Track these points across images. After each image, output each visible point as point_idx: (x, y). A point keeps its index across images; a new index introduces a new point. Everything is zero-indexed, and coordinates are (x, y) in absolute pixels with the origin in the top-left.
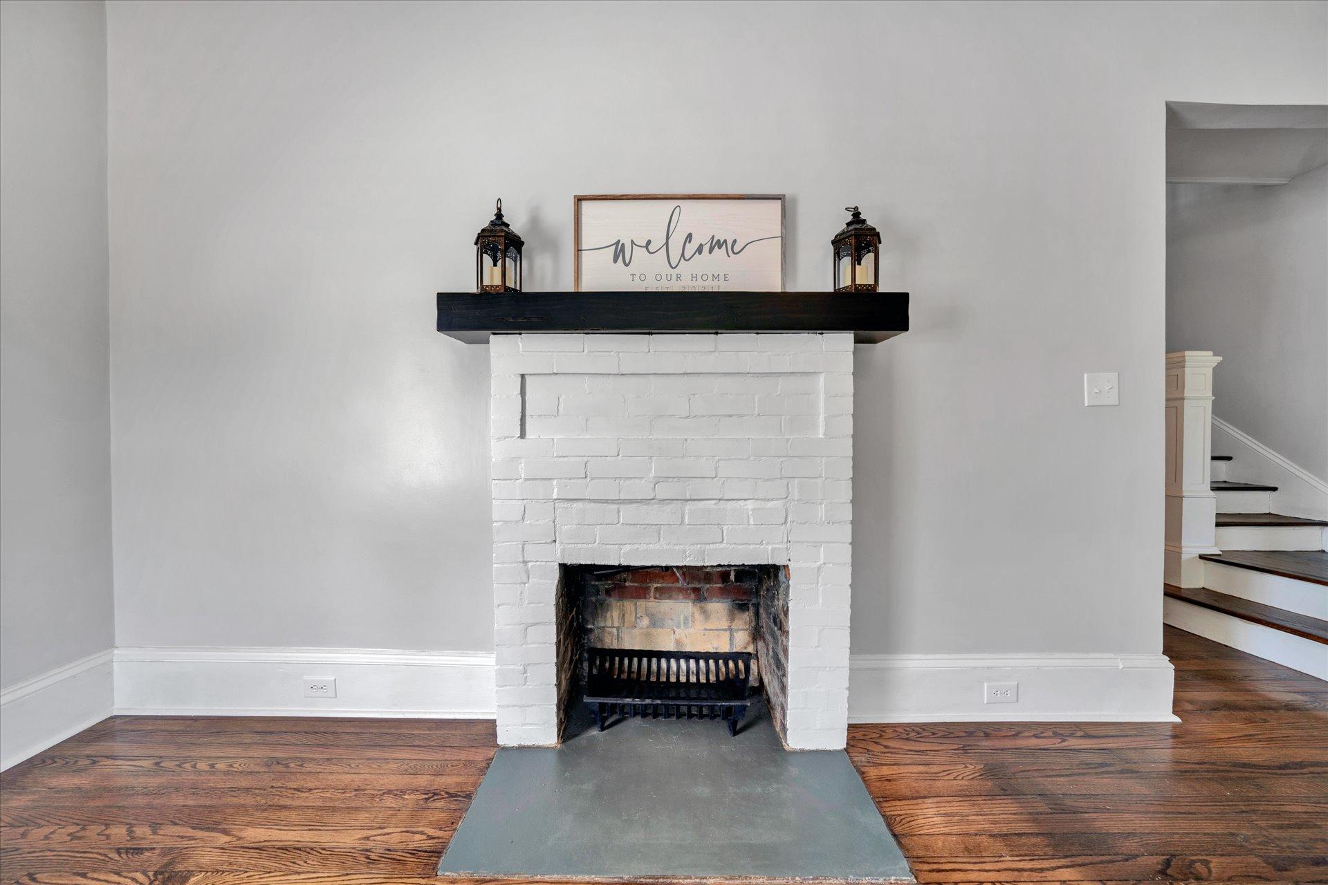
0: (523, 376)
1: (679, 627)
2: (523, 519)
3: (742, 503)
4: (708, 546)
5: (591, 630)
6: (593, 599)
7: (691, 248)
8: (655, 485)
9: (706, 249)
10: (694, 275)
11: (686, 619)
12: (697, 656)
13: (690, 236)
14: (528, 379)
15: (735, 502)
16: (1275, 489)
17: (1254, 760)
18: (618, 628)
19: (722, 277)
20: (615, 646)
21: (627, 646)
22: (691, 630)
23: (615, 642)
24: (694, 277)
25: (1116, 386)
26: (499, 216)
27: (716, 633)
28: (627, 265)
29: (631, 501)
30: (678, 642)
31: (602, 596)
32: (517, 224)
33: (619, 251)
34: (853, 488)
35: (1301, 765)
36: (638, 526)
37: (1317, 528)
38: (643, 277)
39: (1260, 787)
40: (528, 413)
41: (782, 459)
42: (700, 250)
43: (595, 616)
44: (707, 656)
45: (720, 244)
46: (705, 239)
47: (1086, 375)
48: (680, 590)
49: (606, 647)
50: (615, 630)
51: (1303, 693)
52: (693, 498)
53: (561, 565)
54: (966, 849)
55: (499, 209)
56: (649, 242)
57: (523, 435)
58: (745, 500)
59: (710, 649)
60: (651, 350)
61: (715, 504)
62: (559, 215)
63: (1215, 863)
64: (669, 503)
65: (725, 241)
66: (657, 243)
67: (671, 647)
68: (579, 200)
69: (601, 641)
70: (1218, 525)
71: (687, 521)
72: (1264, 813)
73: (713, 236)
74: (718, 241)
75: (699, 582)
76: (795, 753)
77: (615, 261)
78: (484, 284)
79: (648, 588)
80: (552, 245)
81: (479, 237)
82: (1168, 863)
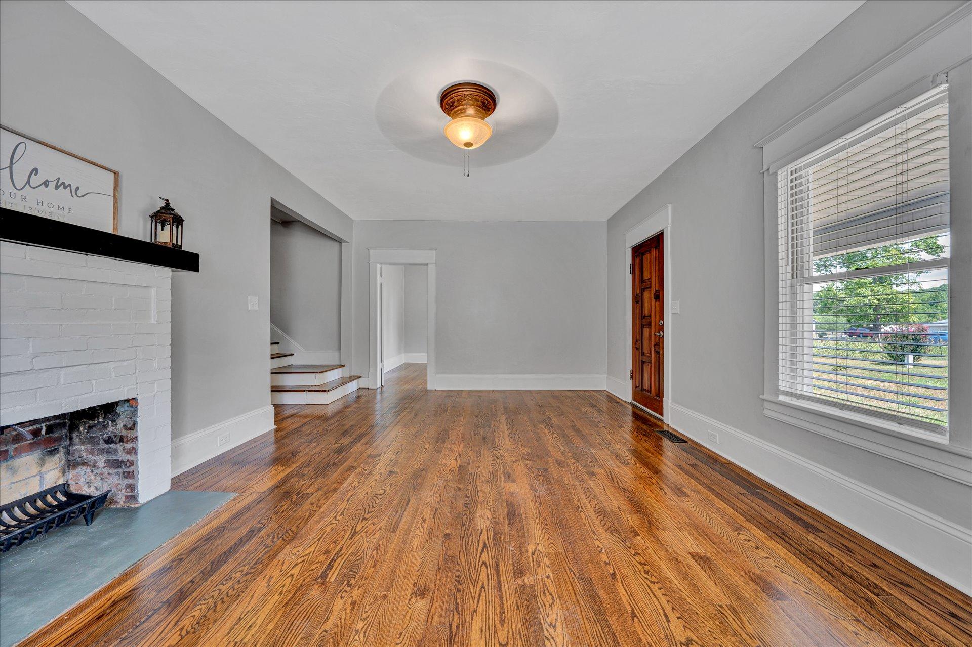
3: (106, 364)
4: (80, 397)
7: (37, 179)
8: (32, 359)
9: (52, 185)
10: (40, 201)
13: (35, 170)
15: (100, 364)
16: (278, 343)
17: (297, 427)
19: (66, 210)
24: (40, 203)
29: (8, 374)
34: (171, 349)
35: (305, 423)
36: (14, 393)
37: (290, 356)
39: (300, 431)
41: (132, 336)
42: (45, 184)
46: (50, 178)
47: (249, 297)
51: (298, 409)
52: (68, 365)
54: (246, 480)
58: (108, 362)
60: (27, 257)
61: (86, 367)
63: (300, 448)
64: (46, 371)
65: (70, 185)
70: (272, 358)
71: (62, 381)
72: (304, 435)
73: (59, 178)
74: (63, 184)
76: (143, 505)
82: (293, 454)
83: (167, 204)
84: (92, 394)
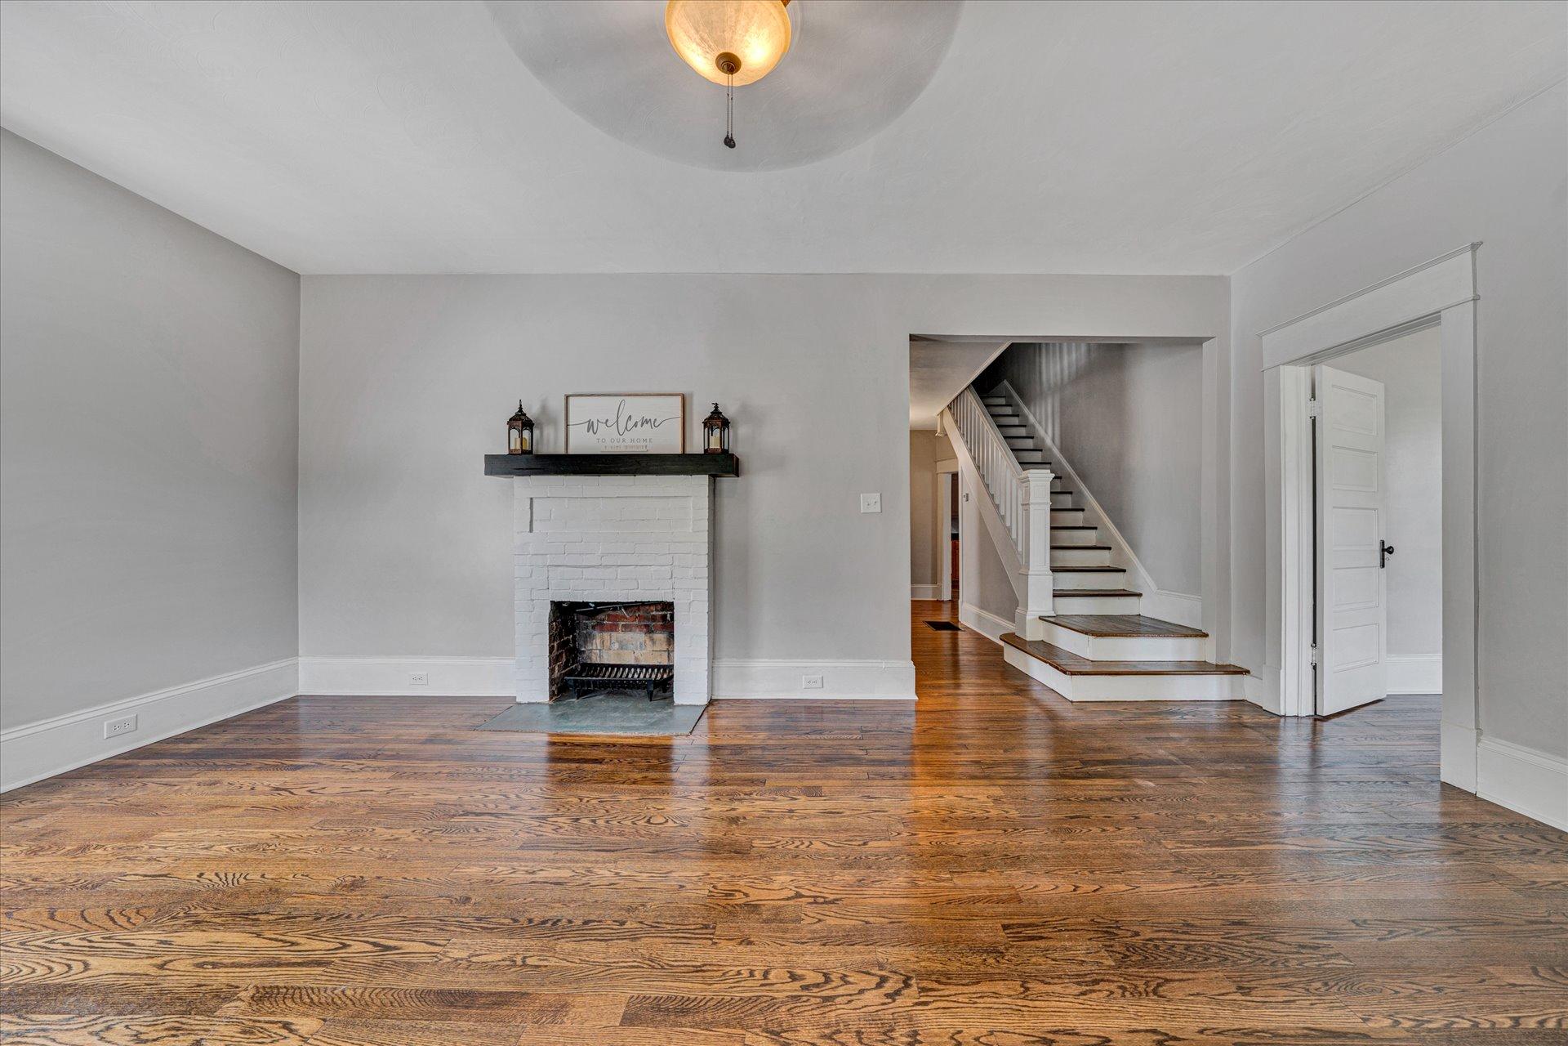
0: (531, 499)
1: (637, 649)
2: (531, 576)
4: (630, 591)
5: (584, 652)
6: (585, 632)
7: (630, 424)
8: (601, 558)
9: (639, 424)
11: (641, 644)
12: (647, 667)
13: (630, 417)
14: (535, 502)
15: (645, 567)
18: (600, 650)
20: (598, 662)
21: (606, 662)
22: (644, 651)
23: (598, 659)
24: (632, 440)
25: (879, 500)
26: (521, 409)
27: (660, 653)
28: (595, 434)
29: (589, 567)
30: (636, 659)
31: (590, 630)
32: (531, 412)
33: (591, 426)
34: (708, 559)
36: (593, 580)
37: (1136, 598)
38: (604, 440)
40: (534, 518)
42: (636, 425)
43: (586, 642)
44: (653, 667)
45: (646, 421)
46: (639, 419)
47: (861, 495)
48: (637, 626)
49: (593, 662)
50: (598, 651)
52: (622, 565)
53: (553, 603)
55: (521, 405)
56: (607, 421)
57: (531, 531)
58: (650, 566)
59: (655, 662)
61: (634, 569)
62: (557, 405)
64: (609, 568)
65: (650, 420)
66: (612, 421)
67: (633, 662)
68: (567, 397)
69: (590, 658)
71: (619, 577)
73: (644, 417)
74: (646, 419)
75: (649, 621)
76: (678, 706)
77: (588, 431)
78: (511, 448)
79: (618, 625)
80: (553, 421)
81: (511, 420)
83: (716, 407)
84: (638, 591)
